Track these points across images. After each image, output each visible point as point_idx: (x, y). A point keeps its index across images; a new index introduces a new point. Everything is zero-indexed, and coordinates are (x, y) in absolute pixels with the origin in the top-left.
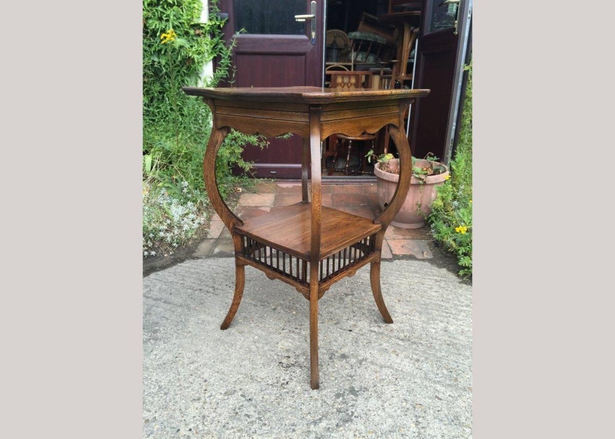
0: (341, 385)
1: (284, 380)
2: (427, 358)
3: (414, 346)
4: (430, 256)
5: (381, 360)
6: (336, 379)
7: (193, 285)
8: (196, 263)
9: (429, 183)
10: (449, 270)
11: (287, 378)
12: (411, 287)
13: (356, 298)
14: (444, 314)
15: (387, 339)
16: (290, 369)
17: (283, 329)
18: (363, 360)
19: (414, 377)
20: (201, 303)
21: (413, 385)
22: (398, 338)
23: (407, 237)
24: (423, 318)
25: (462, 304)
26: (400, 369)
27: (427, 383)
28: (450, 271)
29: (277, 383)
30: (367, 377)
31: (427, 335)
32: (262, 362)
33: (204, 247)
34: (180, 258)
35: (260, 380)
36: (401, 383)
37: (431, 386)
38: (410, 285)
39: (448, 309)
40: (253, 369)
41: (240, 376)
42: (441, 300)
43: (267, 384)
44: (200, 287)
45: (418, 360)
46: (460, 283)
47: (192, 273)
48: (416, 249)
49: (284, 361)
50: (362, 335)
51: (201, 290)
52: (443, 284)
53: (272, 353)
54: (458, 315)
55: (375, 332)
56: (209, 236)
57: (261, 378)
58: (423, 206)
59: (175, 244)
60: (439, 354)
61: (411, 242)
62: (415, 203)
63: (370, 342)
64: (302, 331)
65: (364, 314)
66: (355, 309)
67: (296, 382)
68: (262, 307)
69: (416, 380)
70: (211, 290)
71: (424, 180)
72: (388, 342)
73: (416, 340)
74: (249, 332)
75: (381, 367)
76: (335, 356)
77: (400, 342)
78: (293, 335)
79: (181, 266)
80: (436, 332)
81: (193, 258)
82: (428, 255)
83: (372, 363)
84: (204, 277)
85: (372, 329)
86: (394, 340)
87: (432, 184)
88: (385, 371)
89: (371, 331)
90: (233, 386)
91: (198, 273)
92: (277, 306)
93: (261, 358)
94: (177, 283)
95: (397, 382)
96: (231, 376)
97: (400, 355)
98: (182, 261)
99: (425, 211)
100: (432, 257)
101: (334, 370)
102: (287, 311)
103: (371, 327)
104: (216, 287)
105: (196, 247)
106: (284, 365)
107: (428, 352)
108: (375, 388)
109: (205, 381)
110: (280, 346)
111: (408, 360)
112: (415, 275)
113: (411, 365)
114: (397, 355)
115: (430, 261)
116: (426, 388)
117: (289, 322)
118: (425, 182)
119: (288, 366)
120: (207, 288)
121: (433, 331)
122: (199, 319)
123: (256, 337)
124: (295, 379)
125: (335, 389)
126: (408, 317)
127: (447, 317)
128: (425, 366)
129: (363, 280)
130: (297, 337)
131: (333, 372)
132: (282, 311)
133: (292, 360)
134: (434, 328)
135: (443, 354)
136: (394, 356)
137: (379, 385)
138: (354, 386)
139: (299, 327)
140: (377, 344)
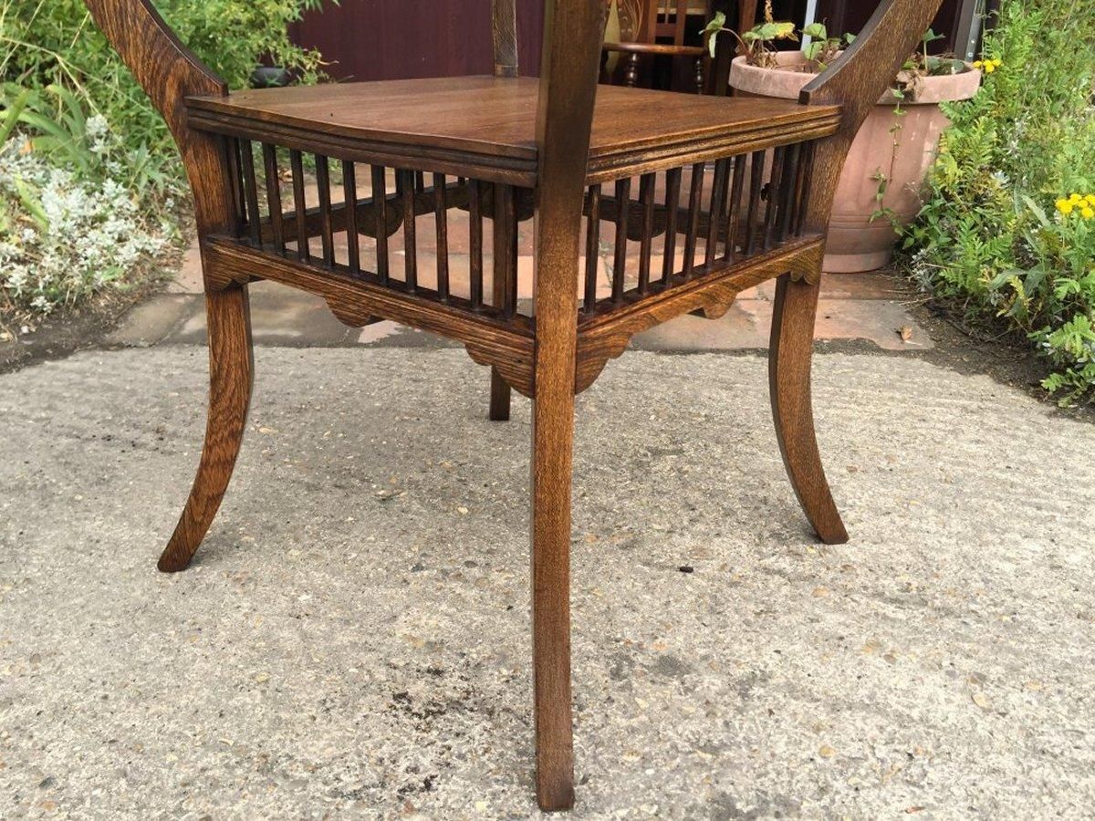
0: (671, 788)
1: (415, 770)
2: (1013, 670)
3: (950, 623)
4: (925, 343)
5: (828, 676)
6: (646, 760)
7: (84, 424)
8: (111, 362)
9: (921, 100)
10: (999, 380)
11: (427, 762)
12: (884, 428)
13: (690, 462)
14: (1031, 511)
15: (835, 597)
16: (440, 722)
17: (418, 568)
18: (752, 679)
19: (985, 744)
20: (100, 481)
21: (989, 784)
22: (880, 595)
23: (835, 294)
24: (956, 526)
25: (1084, 479)
26: (915, 714)
27: (1043, 771)
28: (1005, 383)
29: (383, 785)
30: (781, 748)
31: (986, 581)
32: (321, 694)
33: (151, 315)
34: (55, 347)
35: (305, 775)
36: (933, 775)
37: (1067, 786)
38: (879, 423)
39: (1037, 496)
40: (277, 723)
41: (212, 759)
42: (1002, 465)
43: (335, 793)
44: (107, 431)
45: (980, 679)
46: (1050, 415)
47: (89, 389)
48: (875, 325)
49: (420, 689)
50: (733, 584)
51: (109, 438)
52: (992, 420)
53: (366, 657)
54: (1082, 514)
55: (780, 572)
56: (172, 288)
57: (305, 763)
58: (893, 188)
59: (39, 301)
60: (1056, 653)
61: (851, 305)
62: (868, 175)
63: (769, 611)
64: (494, 575)
65: (729, 513)
66: (695, 496)
67: (470, 776)
68: (340, 492)
69: (993, 760)
70: (149, 439)
71: (908, 88)
72: (839, 608)
73: (951, 601)
74: (279, 580)
75: (835, 708)
76: (632, 663)
77: (890, 610)
78: (457, 587)
79: (52, 368)
80: (1021, 574)
81: (105, 347)
82: (916, 338)
83: (792, 690)
84: (132, 401)
85: (767, 562)
86: (864, 603)
87: (932, 106)
88: (853, 723)
89: (767, 571)
90: (172, 804)
91: (111, 388)
92: (400, 487)
93: (318, 679)
94: (25, 417)
95: (915, 771)
96: (172, 757)
97: (900, 658)
98: (62, 353)
99: (899, 206)
100: (932, 345)
101: (634, 722)
102: (434, 507)
103: (762, 556)
104: (170, 428)
105: (123, 315)
106: (416, 707)
107: (1012, 643)
108: (826, 800)
109: (45, 783)
110: (401, 629)
111: (939, 677)
112: (887, 394)
113: (958, 698)
114: (889, 658)
115: (927, 355)
116: (1051, 794)
117: (442, 541)
118: (909, 95)
119: (434, 711)
120: (132, 434)
121: (1008, 567)
122: (76, 536)
123: (304, 598)
124: (463, 767)
125: (644, 808)
126: (900, 522)
127: (1043, 521)
128: (1018, 701)
129: (711, 408)
130: (473, 593)
131: (633, 731)
132: (416, 506)
133: (452, 685)
134: (1009, 560)
135: (1075, 653)
136: (875, 660)
137: (839, 784)
138: (729, 790)
139: (481, 560)
140: (800, 617)
